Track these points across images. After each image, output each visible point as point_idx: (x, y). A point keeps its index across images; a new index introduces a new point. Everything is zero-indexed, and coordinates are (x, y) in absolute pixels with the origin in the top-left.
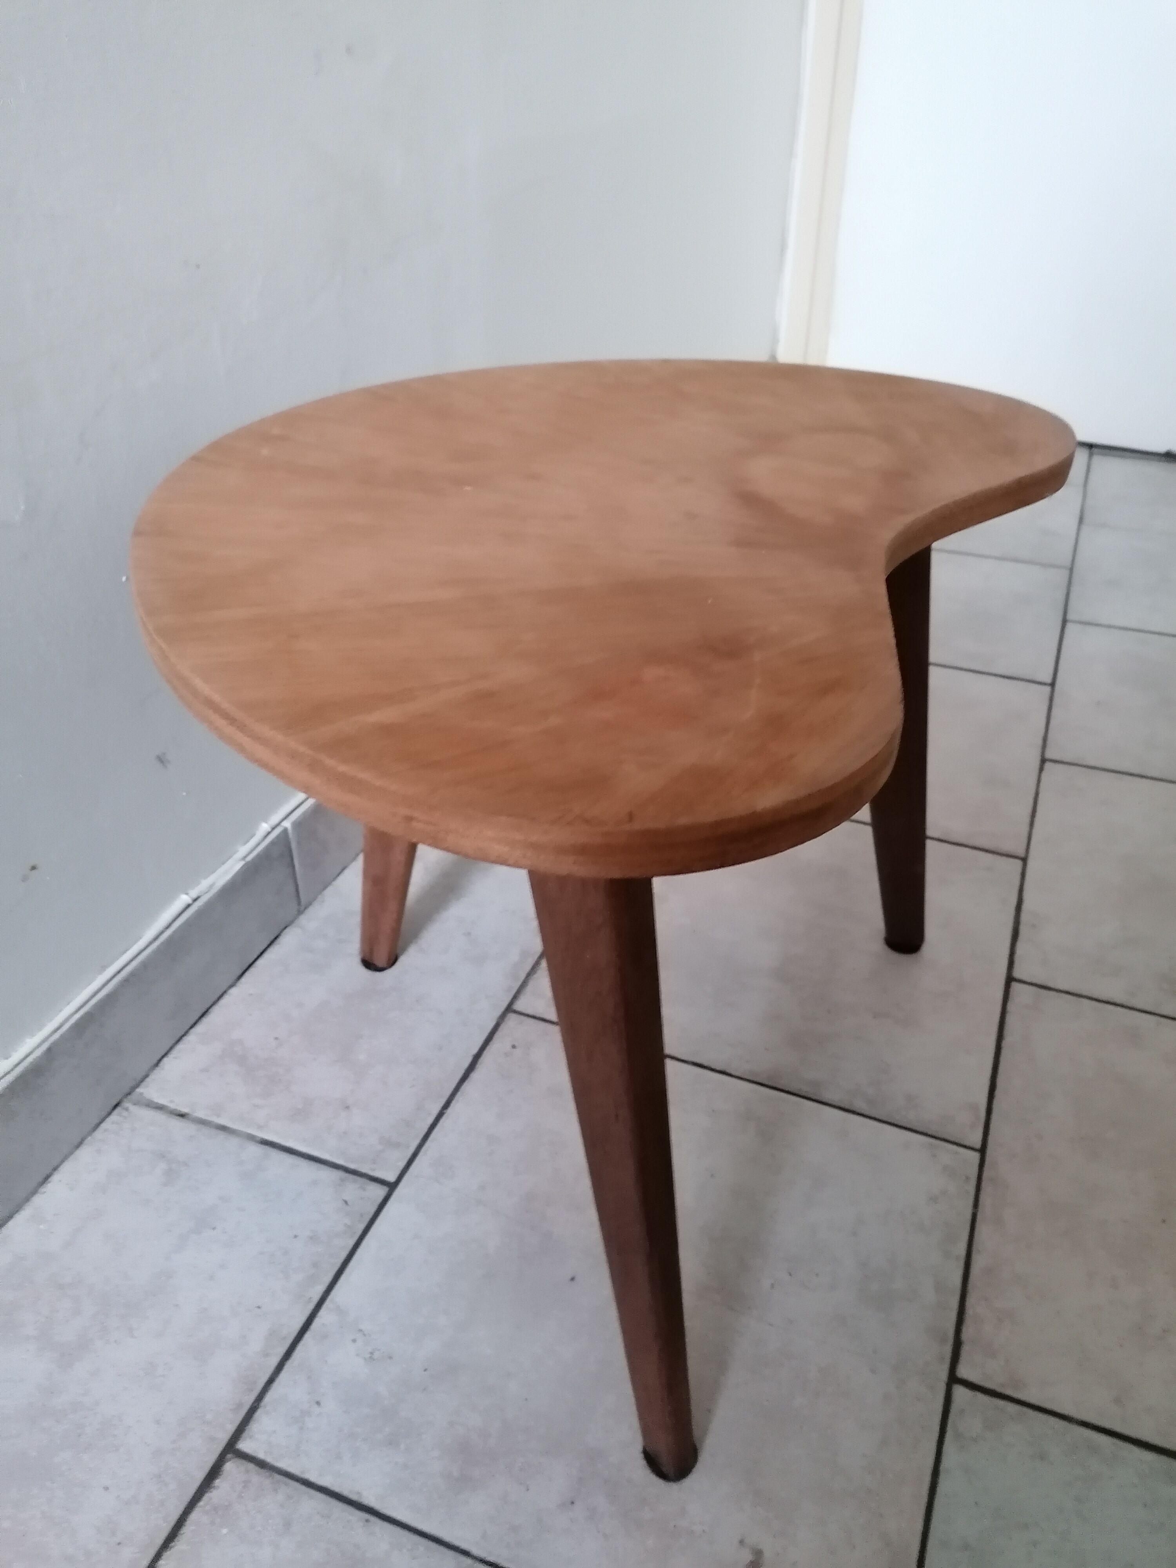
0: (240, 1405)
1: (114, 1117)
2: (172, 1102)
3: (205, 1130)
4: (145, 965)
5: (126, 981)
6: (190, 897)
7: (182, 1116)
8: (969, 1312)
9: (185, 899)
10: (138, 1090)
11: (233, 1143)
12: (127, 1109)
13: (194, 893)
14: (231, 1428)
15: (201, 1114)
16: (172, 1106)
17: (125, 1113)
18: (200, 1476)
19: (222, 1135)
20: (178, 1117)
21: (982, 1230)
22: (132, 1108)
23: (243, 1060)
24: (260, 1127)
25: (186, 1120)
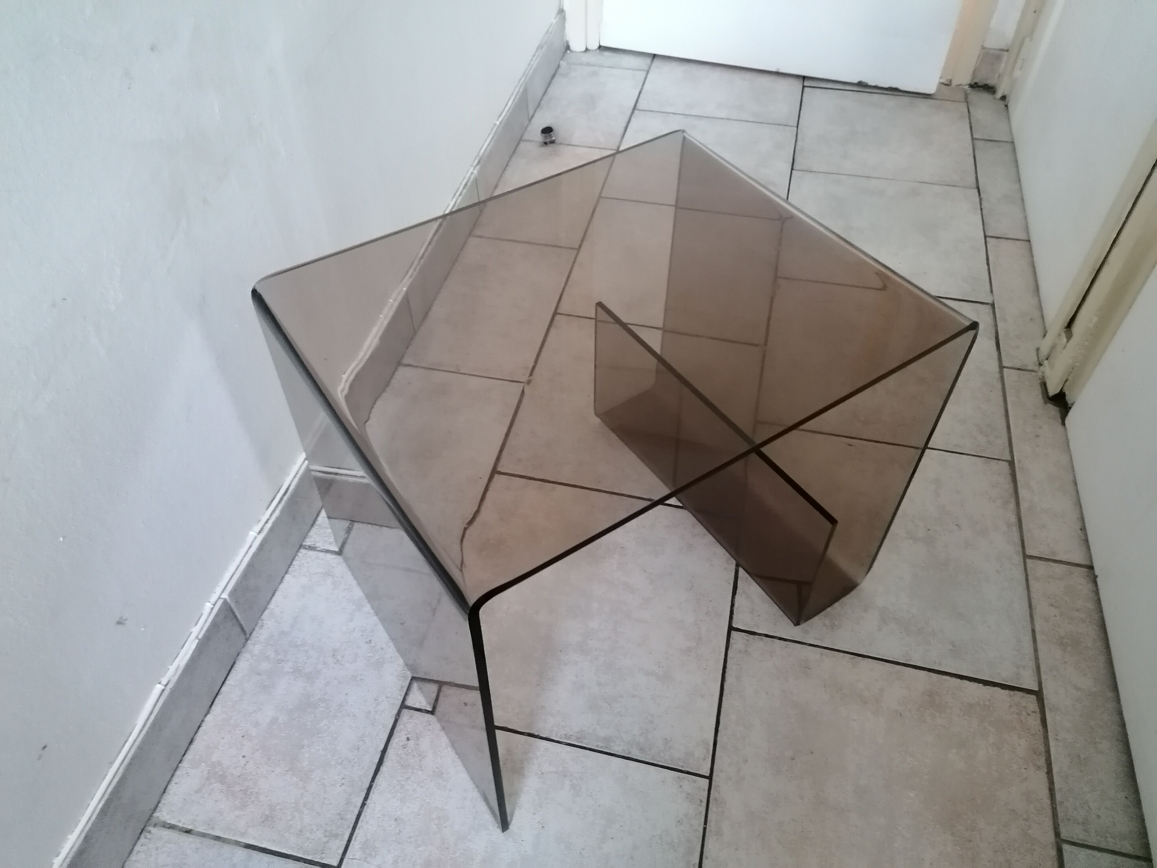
1: (142, 840)
2: (180, 821)
3: (206, 841)
6: (163, 685)
7: (188, 832)
9: (159, 687)
10: (154, 815)
11: (227, 849)
12: (150, 832)
13: (165, 680)
15: (201, 829)
16: (180, 825)
17: (149, 836)
19: (218, 843)
20: (186, 834)
21: (709, 841)
22: (153, 830)
23: (222, 779)
24: (243, 834)
25: (192, 836)
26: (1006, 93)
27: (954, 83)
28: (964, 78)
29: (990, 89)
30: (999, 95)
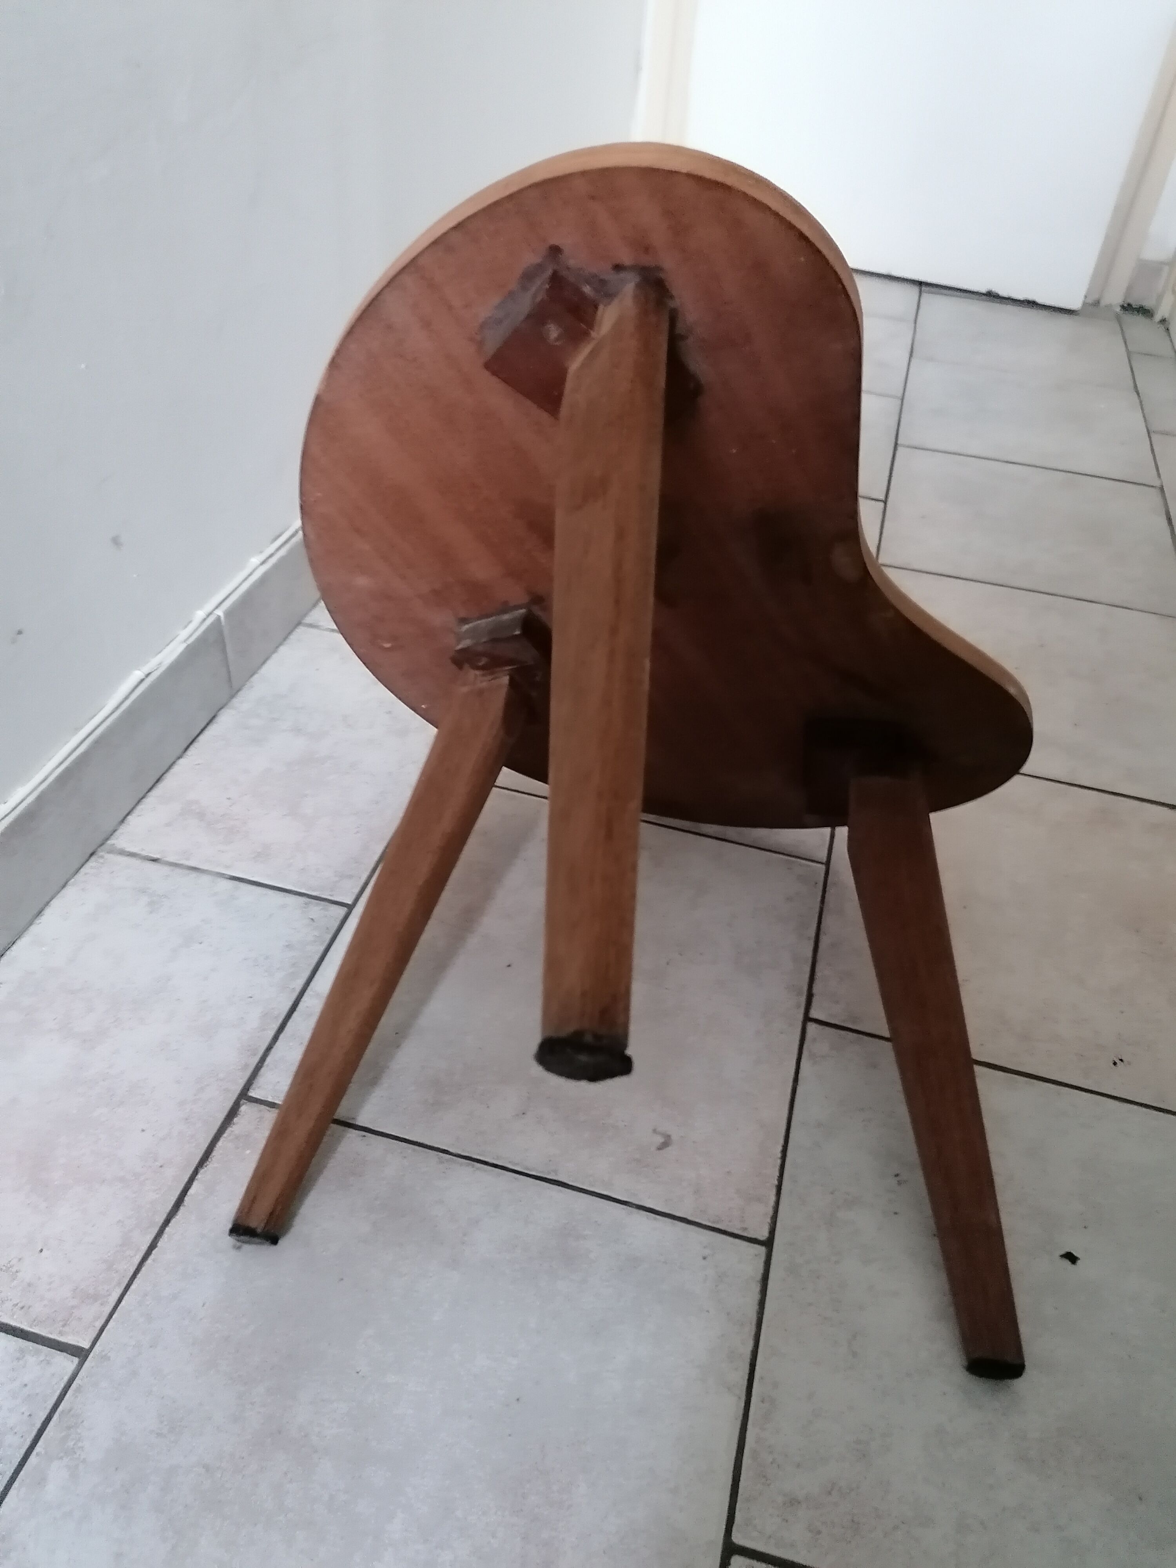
0: (246, 1066)
1: (92, 863)
2: (143, 850)
3: (178, 871)
4: (110, 731)
5: (97, 742)
6: (143, 672)
7: (155, 860)
8: (818, 974)
9: (138, 674)
10: (109, 842)
11: (205, 879)
12: (102, 857)
13: (146, 669)
14: (241, 1082)
15: (171, 859)
16: (144, 853)
17: (101, 861)
18: (221, 1117)
19: (194, 875)
20: (151, 862)
21: (827, 920)
22: (107, 856)
23: (201, 816)
24: (227, 867)
25: (159, 864)
26: (1166, 316)
27: (1103, 303)
28: (1115, 297)
29: (1145, 312)
30: (1158, 317)
